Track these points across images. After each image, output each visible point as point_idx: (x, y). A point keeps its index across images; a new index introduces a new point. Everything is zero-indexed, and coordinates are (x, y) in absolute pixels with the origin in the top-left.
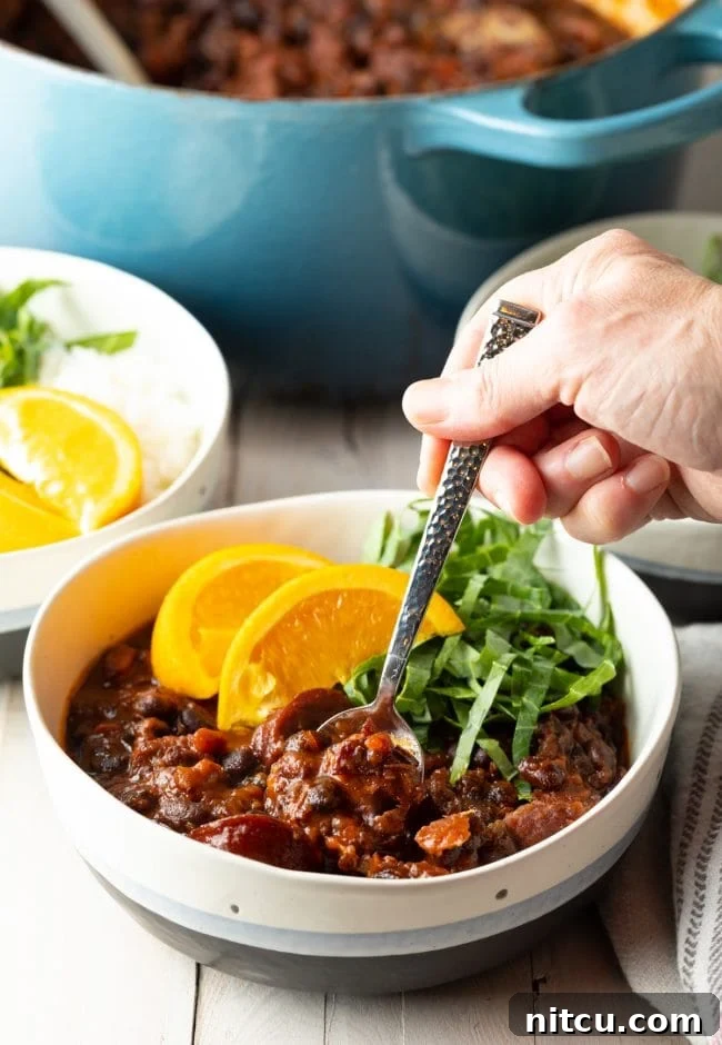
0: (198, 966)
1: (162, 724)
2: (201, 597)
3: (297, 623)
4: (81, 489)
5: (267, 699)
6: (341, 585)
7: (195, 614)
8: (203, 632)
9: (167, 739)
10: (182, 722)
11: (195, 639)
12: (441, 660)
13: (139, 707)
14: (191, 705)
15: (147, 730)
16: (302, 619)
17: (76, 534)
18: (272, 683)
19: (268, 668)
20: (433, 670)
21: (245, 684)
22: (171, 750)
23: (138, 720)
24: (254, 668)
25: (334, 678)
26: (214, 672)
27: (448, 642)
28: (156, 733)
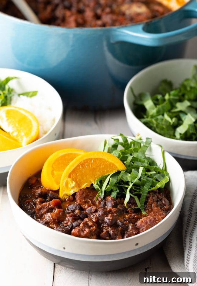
1: (43, 200)
2: (54, 163)
3: (81, 167)
4: (23, 134)
5: (73, 188)
6: (92, 157)
7: (53, 167)
8: (55, 172)
9: (44, 203)
10: (49, 196)
11: (53, 174)
12: (119, 177)
13: (37, 194)
14: (50, 192)
15: (39, 202)
17: (22, 146)
18: (74, 183)
19: (73, 180)
20: (117, 180)
21: (67, 184)
22: (46, 207)
23: (37, 198)
24: (69, 180)
25: (91, 182)
26: (58, 183)
27: (122, 172)
28: (41, 202)
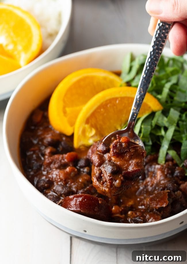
0: (71, 238)
1: (54, 150)
2: (66, 95)
3: (102, 110)
4: (20, 48)
5: (92, 137)
6: (117, 95)
7: (64, 101)
8: (68, 109)
9: (56, 156)
10: (61, 145)
11: (65, 112)
12: (154, 122)
13: (45, 141)
14: (64, 139)
15: (49, 153)
16: (104, 108)
17: (19, 67)
18: (94, 132)
19: (92, 126)
20: (151, 126)
21: (84, 132)
22: (58, 163)
23: (46, 147)
24: (87, 126)
25: (115, 128)
26: (72, 124)
27: (157, 114)
28: (52, 154)
